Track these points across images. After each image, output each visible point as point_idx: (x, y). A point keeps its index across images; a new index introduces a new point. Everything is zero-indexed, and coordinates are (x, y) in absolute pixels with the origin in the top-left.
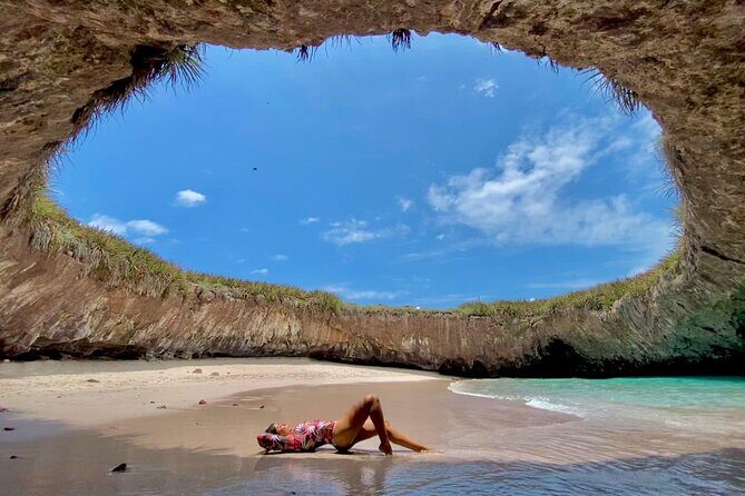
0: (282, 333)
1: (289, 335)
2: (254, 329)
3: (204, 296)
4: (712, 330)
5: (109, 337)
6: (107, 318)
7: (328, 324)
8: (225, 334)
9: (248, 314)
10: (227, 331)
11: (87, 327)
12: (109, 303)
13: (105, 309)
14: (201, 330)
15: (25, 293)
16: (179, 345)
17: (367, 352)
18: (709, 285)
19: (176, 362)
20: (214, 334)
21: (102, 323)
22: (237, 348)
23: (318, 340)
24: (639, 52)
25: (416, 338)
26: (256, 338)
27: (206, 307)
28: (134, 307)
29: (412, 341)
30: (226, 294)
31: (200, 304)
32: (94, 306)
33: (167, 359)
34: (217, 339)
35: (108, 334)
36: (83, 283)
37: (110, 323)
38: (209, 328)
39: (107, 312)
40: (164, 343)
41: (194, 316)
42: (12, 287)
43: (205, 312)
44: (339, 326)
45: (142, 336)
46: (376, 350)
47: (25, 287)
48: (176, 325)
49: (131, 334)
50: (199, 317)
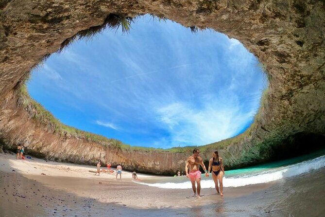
0: (97, 156)
1: (100, 157)
2: (86, 153)
3: (67, 135)
4: (253, 153)
5: (34, 148)
6: (33, 139)
7: (117, 154)
8: (74, 154)
9: (83, 146)
10: (75, 152)
11: (27, 142)
12: (35, 133)
13: (33, 136)
14: (65, 151)
15: (12, 124)
16: (57, 156)
17: (132, 167)
18: (258, 139)
19: (55, 163)
20: (70, 153)
21: (32, 141)
22: (78, 160)
23: (113, 160)
24: (281, 65)
25: (154, 162)
26: (86, 157)
27: (68, 140)
28: (43, 137)
29: (152, 163)
30: (76, 136)
31: (66, 139)
32: (30, 134)
33: (52, 160)
34: (71, 155)
35: (33, 146)
36: (28, 123)
37: (34, 142)
38: (68, 150)
39: (34, 137)
40: (51, 154)
41: (63, 144)
42: (9, 121)
43: (67, 143)
44: (121, 155)
45: (44, 150)
46: (137, 166)
47: (12, 122)
48: (57, 147)
49: (41, 148)
50: (65, 144)
